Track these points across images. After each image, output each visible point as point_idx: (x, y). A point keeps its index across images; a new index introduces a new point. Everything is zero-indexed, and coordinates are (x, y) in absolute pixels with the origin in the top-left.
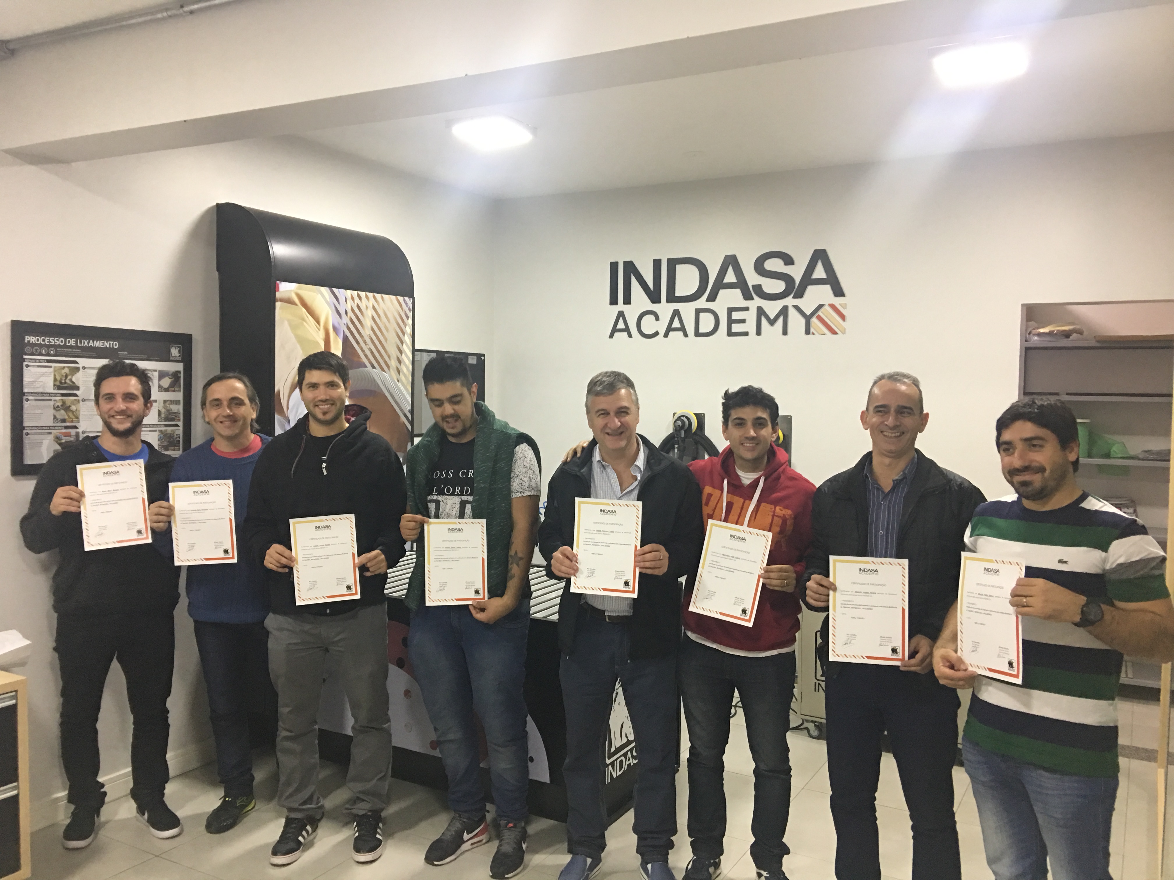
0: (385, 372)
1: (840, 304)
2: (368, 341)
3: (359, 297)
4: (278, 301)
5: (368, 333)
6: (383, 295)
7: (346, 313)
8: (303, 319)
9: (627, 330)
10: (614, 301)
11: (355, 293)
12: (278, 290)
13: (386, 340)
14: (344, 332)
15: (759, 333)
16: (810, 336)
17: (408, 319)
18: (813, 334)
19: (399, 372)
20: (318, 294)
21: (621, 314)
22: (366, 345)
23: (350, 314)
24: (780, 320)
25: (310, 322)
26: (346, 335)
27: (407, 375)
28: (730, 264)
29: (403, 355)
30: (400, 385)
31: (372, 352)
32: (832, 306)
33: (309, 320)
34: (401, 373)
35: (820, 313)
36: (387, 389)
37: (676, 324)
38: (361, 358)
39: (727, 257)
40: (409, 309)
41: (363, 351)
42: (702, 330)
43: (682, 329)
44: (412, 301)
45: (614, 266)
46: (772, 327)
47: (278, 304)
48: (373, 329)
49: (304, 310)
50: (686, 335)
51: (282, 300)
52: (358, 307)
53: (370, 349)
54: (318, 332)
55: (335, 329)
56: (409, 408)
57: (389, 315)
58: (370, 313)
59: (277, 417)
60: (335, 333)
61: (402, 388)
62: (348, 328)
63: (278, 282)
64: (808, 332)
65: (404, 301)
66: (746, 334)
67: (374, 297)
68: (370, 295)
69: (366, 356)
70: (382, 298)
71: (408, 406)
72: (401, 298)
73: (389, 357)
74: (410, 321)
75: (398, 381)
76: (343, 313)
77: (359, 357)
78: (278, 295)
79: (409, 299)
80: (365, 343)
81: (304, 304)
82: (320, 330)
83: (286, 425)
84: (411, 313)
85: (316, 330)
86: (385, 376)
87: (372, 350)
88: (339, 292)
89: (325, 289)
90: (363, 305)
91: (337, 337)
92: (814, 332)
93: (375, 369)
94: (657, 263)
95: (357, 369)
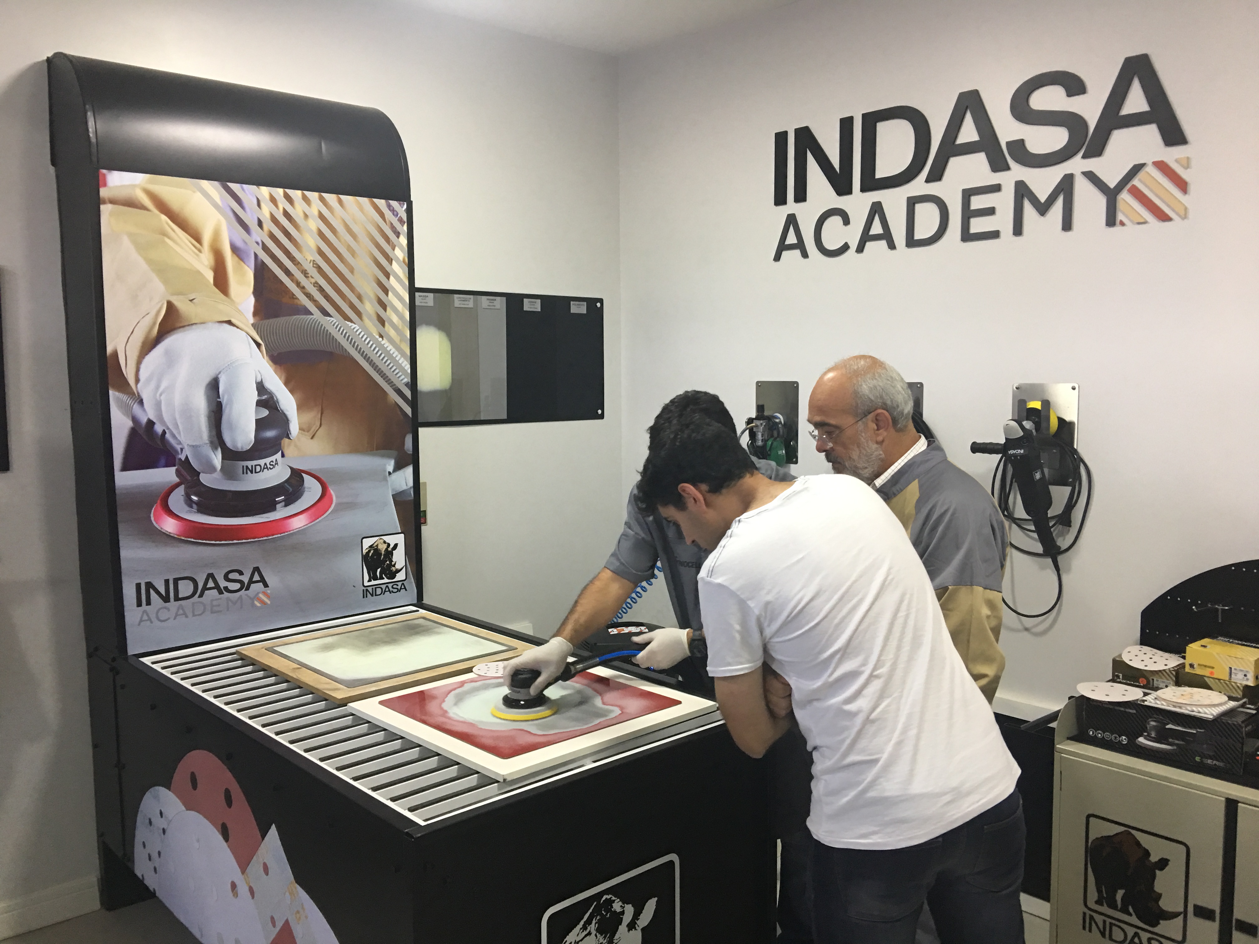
0: (351, 321)
1: (1177, 161)
2: (313, 272)
3: (288, 198)
4: (104, 203)
5: (310, 258)
6: (342, 197)
7: (260, 224)
8: (164, 234)
9: (800, 246)
10: (780, 199)
11: (279, 192)
12: (105, 185)
13: (352, 270)
14: (256, 256)
15: (1018, 230)
16: (1117, 229)
17: (398, 237)
18: (1122, 224)
19: (382, 322)
20: (194, 192)
21: (791, 220)
22: (307, 277)
23: (268, 225)
24: (1059, 205)
25: (180, 239)
26: (263, 262)
27: (400, 327)
28: (967, 108)
29: (390, 294)
30: (385, 342)
31: (321, 290)
32: (1161, 166)
33: (177, 235)
34: (386, 324)
35: (1136, 182)
36: (356, 349)
37: (877, 228)
38: (297, 298)
39: (962, 97)
40: (401, 221)
41: (303, 288)
42: (918, 236)
43: (887, 236)
44: (405, 206)
45: (781, 139)
46: (1042, 217)
47: (106, 210)
48: (321, 253)
49: (164, 218)
50: (892, 246)
51: (113, 202)
52: (286, 214)
53: (316, 284)
54: (197, 255)
55: (235, 249)
56: (407, 379)
57: (355, 229)
58: (314, 224)
59: (113, 395)
60: (237, 259)
61: (391, 348)
62: (265, 248)
63: (104, 171)
64: (1111, 221)
65: (389, 206)
66: (995, 235)
67: (322, 199)
68: (313, 196)
69: (309, 296)
70: (340, 202)
71: (403, 377)
72: (381, 203)
73: (360, 297)
74: (403, 241)
75: (381, 336)
76: (253, 224)
77: (293, 297)
78: (104, 192)
79: (400, 204)
80: (305, 273)
81: (163, 208)
82: (203, 251)
83: (136, 408)
84: (405, 227)
85: (194, 252)
86: (352, 328)
87: (320, 286)
88: (243, 189)
89: (211, 184)
90: (297, 212)
91: (242, 263)
92: (1125, 220)
93: (331, 316)
94: (846, 124)
95: (291, 317)
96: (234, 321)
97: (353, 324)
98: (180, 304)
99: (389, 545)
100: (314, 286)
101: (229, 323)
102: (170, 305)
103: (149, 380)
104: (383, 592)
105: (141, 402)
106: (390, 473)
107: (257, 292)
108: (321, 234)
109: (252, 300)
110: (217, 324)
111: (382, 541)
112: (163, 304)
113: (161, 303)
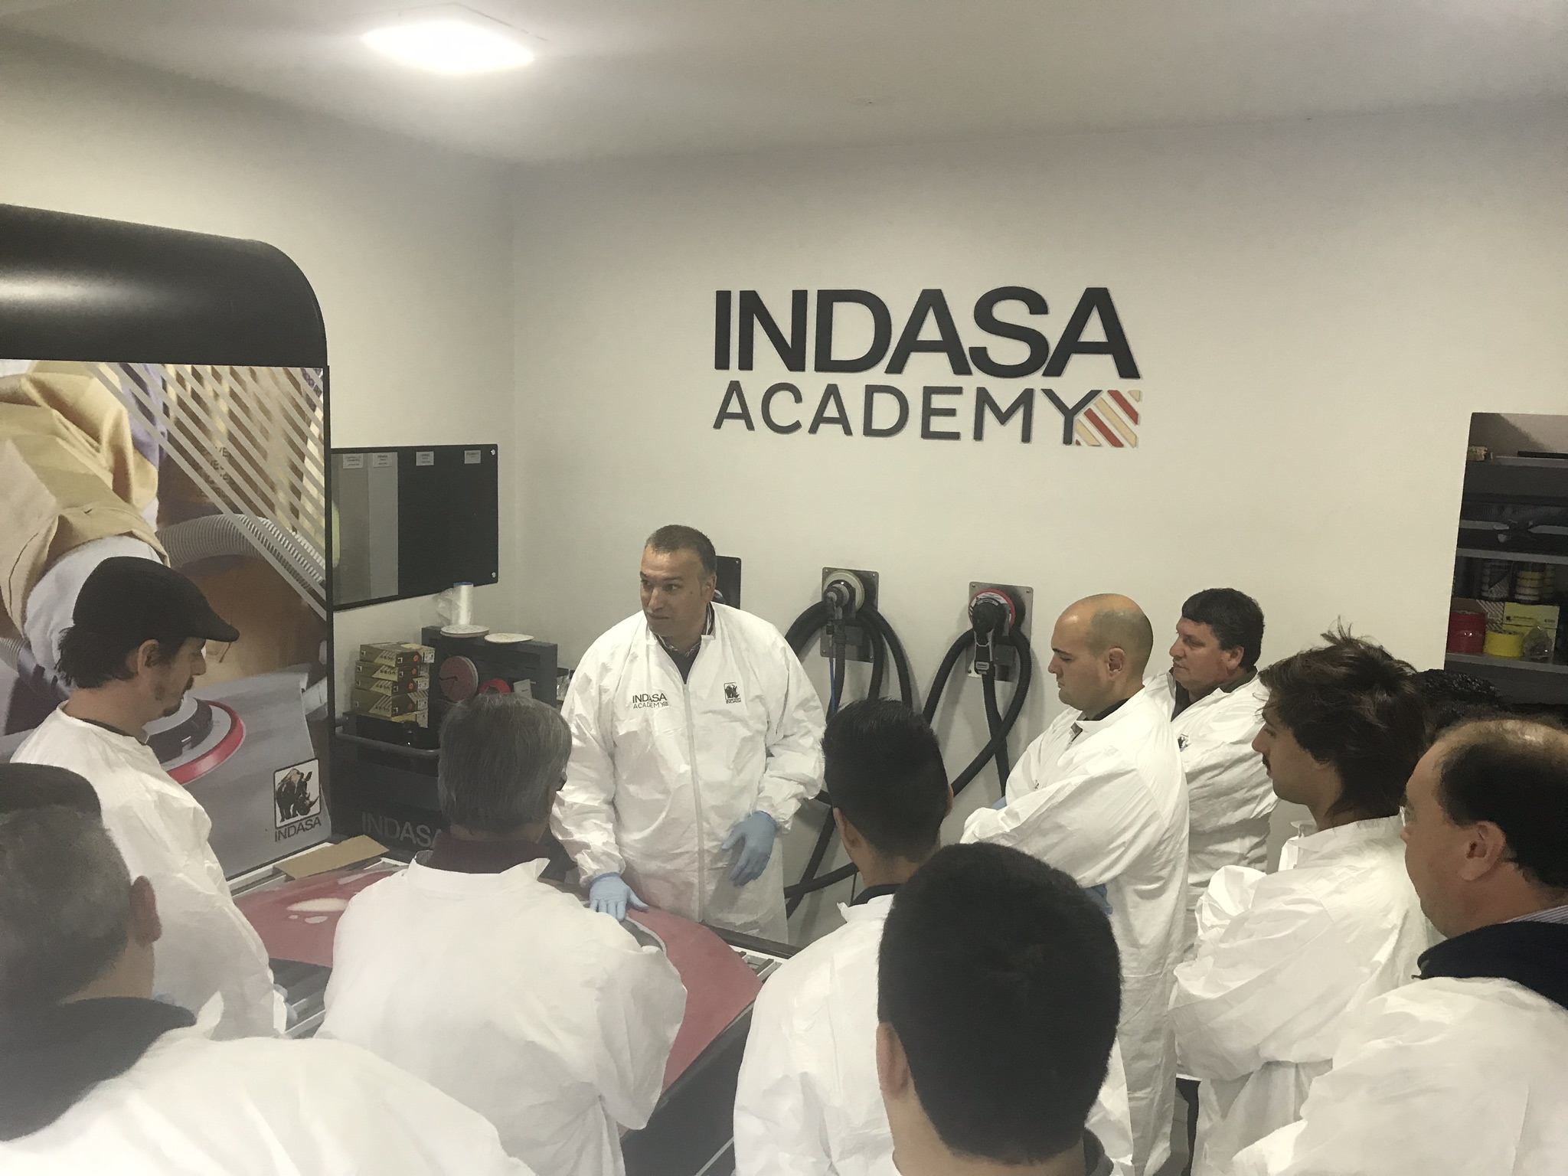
1: (1130, 392)
2: (223, 462)
3: (197, 376)
5: (220, 445)
6: (255, 369)
7: (166, 411)
8: (56, 433)
9: (745, 415)
10: (722, 363)
11: (186, 369)
13: (264, 455)
14: (161, 449)
15: (978, 435)
16: (1072, 447)
17: (314, 410)
18: (1078, 443)
19: (295, 512)
21: (735, 387)
22: (216, 469)
23: (176, 411)
24: (1018, 417)
25: (76, 438)
26: (169, 456)
28: (930, 306)
31: (232, 483)
32: (1116, 395)
33: (71, 432)
35: (1091, 406)
37: (831, 411)
38: (205, 496)
39: (926, 293)
42: (877, 425)
43: (843, 420)
44: (322, 374)
45: (723, 298)
46: (1002, 426)
48: (232, 438)
49: (55, 412)
50: (848, 431)
52: (195, 396)
53: (227, 477)
54: (94, 455)
55: (138, 445)
57: (268, 405)
58: (224, 405)
60: (139, 455)
62: (171, 439)
64: (1068, 439)
65: (305, 375)
66: (955, 436)
67: (233, 374)
69: (218, 491)
70: (253, 374)
72: (296, 371)
76: (156, 409)
77: (200, 493)
79: (316, 370)
80: (215, 465)
81: (54, 399)
82: (101, 450)
83: (23, 653)
84: (322, 398)
85: (90, 452)
86: (264, 523)
87: (231, 478)
88: (146, 369)
89: (110, 367)
90: (207, 391)
91: (146, 460)
92: (1080, 440)
93: (242, 513)
94: (799, 298)
95: (198, 519)
96: (134, 531)
97: (265, 519)
98: (74, 518)
99: (302, 775)
100: (225, 479)
101: (131, 534)
102: (62, 520)
103: (37, 617)
104: (296, 832)
105: (28, 646)
106: (303, 691)
107: (161, 495)
108: (232, 415)
109: (155, 504)
110: (117, 538)
111: (296, 772)
112: (53, 522)
113: (51, 520)
